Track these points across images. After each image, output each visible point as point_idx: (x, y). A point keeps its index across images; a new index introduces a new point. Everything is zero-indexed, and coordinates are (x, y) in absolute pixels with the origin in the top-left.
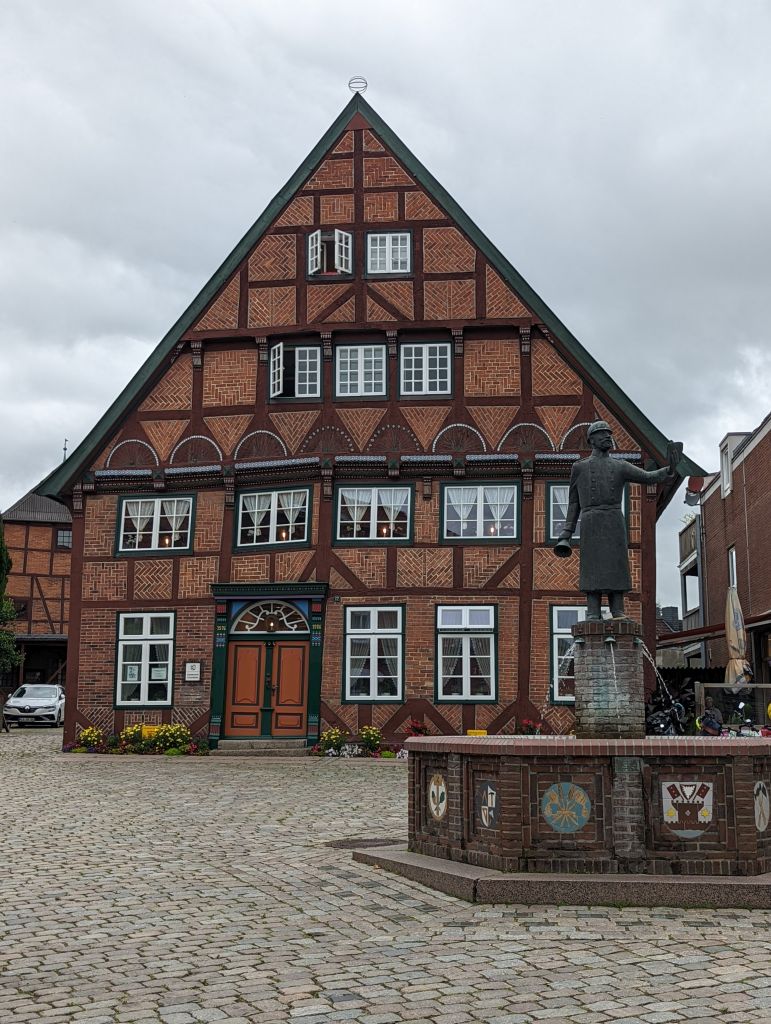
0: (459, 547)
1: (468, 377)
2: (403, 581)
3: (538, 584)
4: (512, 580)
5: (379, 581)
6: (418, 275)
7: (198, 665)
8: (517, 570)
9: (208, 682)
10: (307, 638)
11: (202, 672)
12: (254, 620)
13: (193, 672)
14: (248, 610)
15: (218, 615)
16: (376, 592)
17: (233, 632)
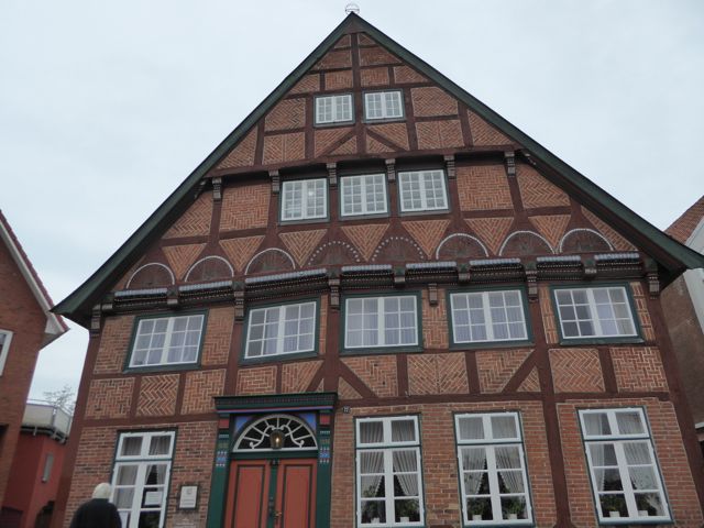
0: (470, 351)
1: (462, 195)
2: (415, 389)
3: (559, 386)
4: (532, 383)
5: (390, 390)
6: (410, 119)
7: (195, 489)
8: (534, 373)
9: (204, 509)
10: (315, 455)
11: (198, 497)
12: (259, 436)
13: (188, 497)
14: (252, 426)
15: (221, 431)
16: (387, 401)
17: (236, 449)
